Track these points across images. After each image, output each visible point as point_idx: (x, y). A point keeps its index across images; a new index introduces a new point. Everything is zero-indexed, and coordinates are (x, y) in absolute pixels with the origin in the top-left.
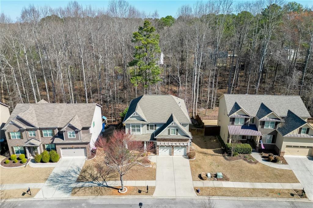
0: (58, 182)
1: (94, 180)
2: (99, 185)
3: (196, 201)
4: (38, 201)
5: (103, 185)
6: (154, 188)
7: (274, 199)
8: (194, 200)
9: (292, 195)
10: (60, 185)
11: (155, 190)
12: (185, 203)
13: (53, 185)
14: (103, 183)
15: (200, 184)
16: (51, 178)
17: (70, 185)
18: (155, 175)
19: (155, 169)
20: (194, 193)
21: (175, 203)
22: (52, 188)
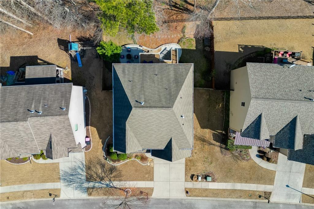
0: (71, 182)
1: (101, 180)
2: (107, 185)
3: (185, 201)
4: (65, 200)
5: (110, 185)
6: (152, 189)
7: (244, 200)
8: (183, 200)
9: (260, 197)
10: (74, 185)
11: (154, 191)
12: (176, 203)
13: (68, 185)
14: (110, 184)
15: (190, 185)
16: (63, 177)
17: (83, 185)
18: (153, 176)
19: (153, 168)
20: (184, 193)
21: (169, 203)
22: (69, 188)
